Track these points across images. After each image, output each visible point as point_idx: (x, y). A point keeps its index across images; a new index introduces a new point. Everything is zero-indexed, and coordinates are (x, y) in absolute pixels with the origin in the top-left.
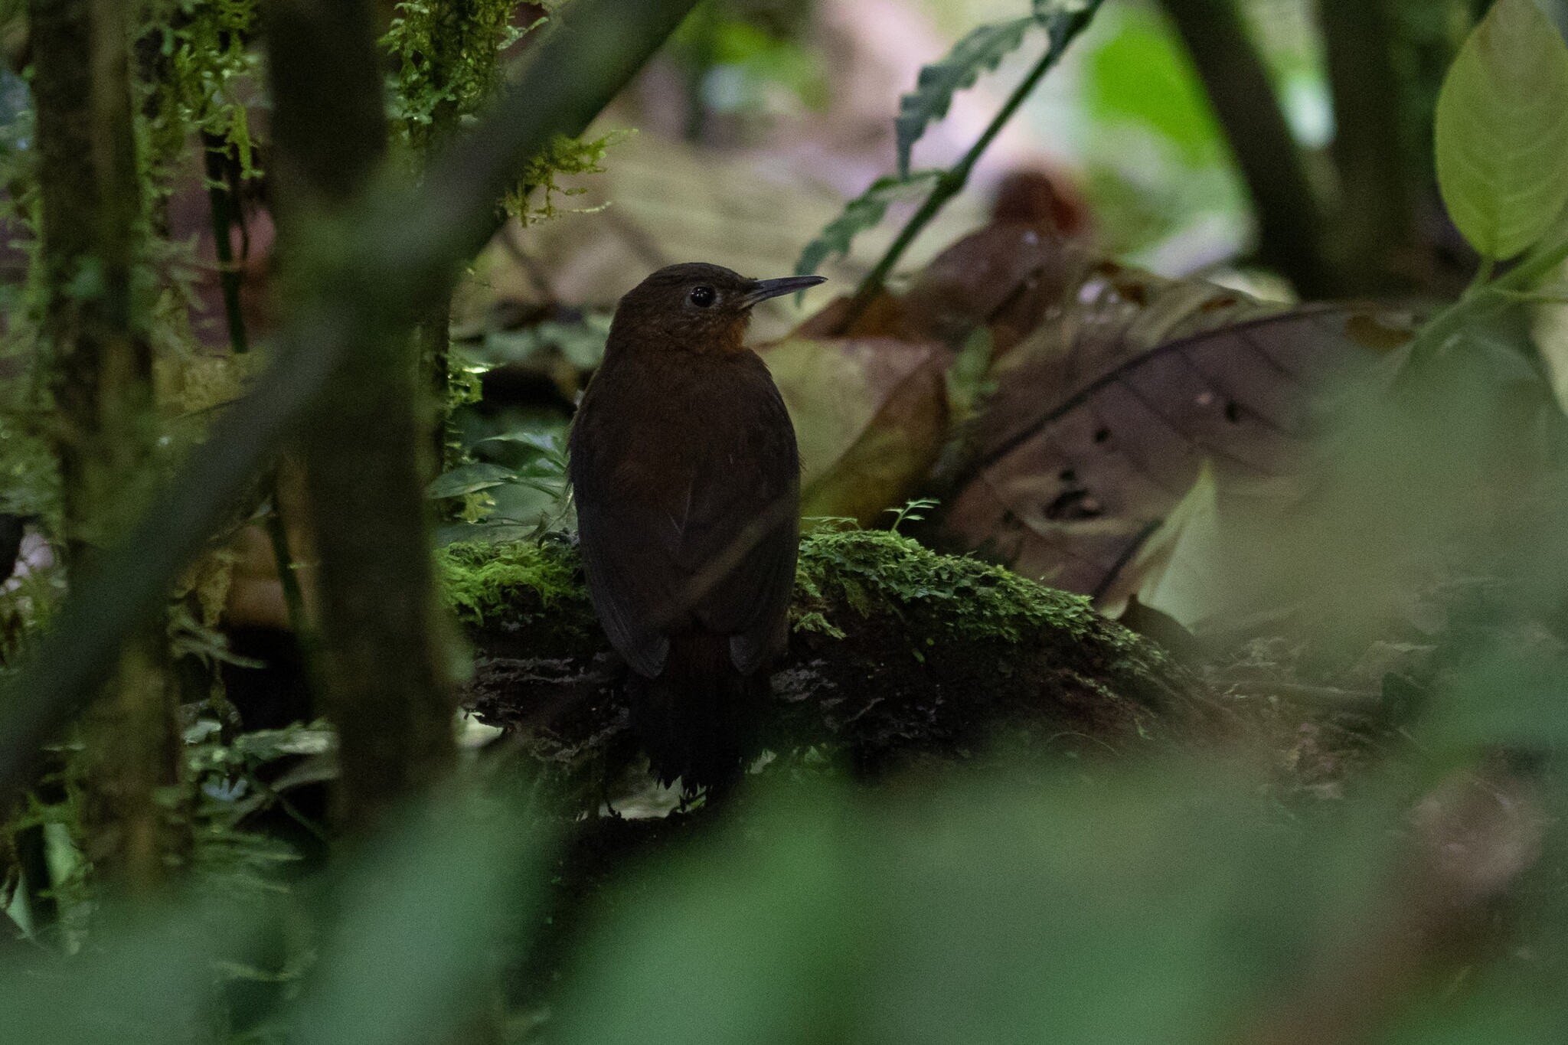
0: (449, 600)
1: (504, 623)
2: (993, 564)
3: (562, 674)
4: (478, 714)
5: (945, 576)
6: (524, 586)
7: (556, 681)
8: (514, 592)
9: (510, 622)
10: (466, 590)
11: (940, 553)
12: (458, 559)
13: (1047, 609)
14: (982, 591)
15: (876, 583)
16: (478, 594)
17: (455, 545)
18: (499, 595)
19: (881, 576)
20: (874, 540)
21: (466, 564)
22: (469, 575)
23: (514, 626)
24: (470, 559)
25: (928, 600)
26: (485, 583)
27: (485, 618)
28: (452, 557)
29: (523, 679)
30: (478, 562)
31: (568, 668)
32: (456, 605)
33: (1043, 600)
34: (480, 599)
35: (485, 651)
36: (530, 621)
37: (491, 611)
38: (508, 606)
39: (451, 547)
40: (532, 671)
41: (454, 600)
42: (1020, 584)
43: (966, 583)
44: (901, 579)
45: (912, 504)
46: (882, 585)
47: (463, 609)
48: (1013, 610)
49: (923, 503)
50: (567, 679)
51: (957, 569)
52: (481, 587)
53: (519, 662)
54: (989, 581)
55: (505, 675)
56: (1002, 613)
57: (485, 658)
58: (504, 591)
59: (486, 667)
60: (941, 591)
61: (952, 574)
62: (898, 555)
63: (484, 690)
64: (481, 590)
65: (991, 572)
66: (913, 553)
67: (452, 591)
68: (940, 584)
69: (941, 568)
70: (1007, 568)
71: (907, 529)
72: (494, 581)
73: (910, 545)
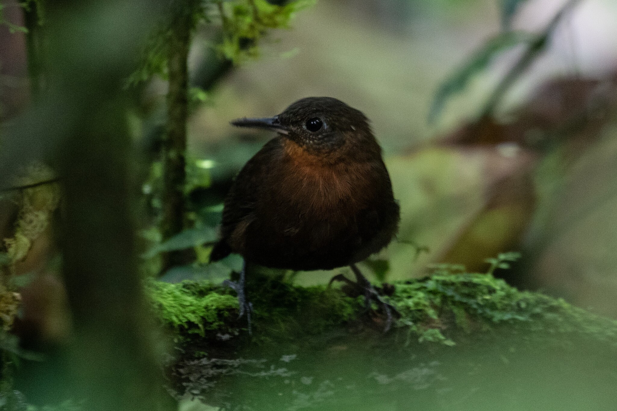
0: (181, 318)
1: (219, 335)
2: (556, 297)
3: (260, 370)
4: (201, 397)
5: (523, 305)
6: (233, 309)
7: (256, 375)
8: (226, 314)
9: (223, 334)
10: (193, 312)
11: (521, 289)
12: (187, 291)
13: (593, 329)
14: (549, 316)
15: (475, 310)
16: (202, 314)
17: (186, 281)
18: (216, 315)
19: (478, 304)
20: (476, 280)
21: (194, 294)
22: (195, 302)
23: (226, 337)
24: (197, 291)
25: (512, 322)
26: (206, 307)
27: (206, 331)
28: (184, 289)
29: (231, 374)
30: (202, 293)
31: (263, 367)
32: (186, 322)
33: (591, 322)
34: (203, 318)
35: (206, 354)
36: (237, 333)
37: (210, 327)
38: (222, 323)
39: (183, 283)
40: (238, 367)
41: (184, 319)
42: (575, 312)
43: (538, 310)
44: (493, 306)
45: (502, 257)
46: (480, 311)
47: (191, 324)
48: (570, 329)
49: (511, 256)
50: (263, 374)
51: (532, 301)
52: (204, 310)
53: (230, 362)
54: (553, 309)
55: (220, 371)
56: (562, 330)
57: (205, 359)
58: (219, 312)
59: (206, 365)
60: (522, 316)
61: (528, 304)
62: (491, 291)
63: (205, 381)
64: (203, 312)
65: (555, 303)
66: (502, 289)
67: (183, 313)
68: (520, 310)
69: (521, 300)
70: (568, 300)
71: (498, 274)
72: (212, 306)
73: (499, 284)
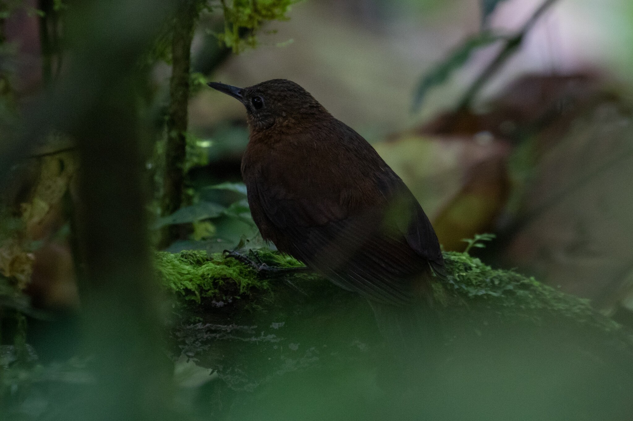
0: (179, 285)
1: (214, 302)
2: (528, 276)
3: (250, 336)
4: (196, 359)
5: (497, 282)
6: (228, 279)
7: (247, 340)
8: (221, 282)
9: (218, 301)
10: (191, 280)
11: (494, 268)
12: (185, 260)
13: (561, 306)
14: (521, 292)
15: (452, 285)
16: (198, 282)
17: (184, 251)
18: (211, 284)
19: (455, 280)
20: (453, 258)
21: (191, 264)
22: (192, 271)
23: (220, 304)
24: (194, 261)
25: (485, 297)
26: (203, 276)
27: (202, 298)
28: (182, 259)
29: (224, 338)
30: (199, 263)
31: (254, 332)
32: (183, 289)
33: (559, 300)
34: (199, 286)
35: (201, 319)
36: (230, 301)
37: (206, 294)
38: (217, 291)
39: (182, 253)
40: (231, 333)
41: (182, 286)
42: (545, 290)
43: (510, 287)
44: (468, 282)
45: (478, 237)
46: (456, 287)
47: (188, 291)
48: (540, 305)
49: (486, 237)
50: (254, 339)
51: (505, 279)
52: (200, 278)
53: (223, 327)
54: (525, 287)
55: (214, 335)
56: (533, 307)
57: (201, 323)
58: (215, 281)
59: (201, 329)
60: (495, 292)
61: (501, 281)
62: (468, 268)
63: (200, 344)
64: (200, 280)
65: (526, 281)
66: (477, 267)
67: (181, 280)
68: (494, 287)
69: (495, 277)
70: (537, 279)
71: (474, 252)
72: (208, 274)
73: (476, 262)
